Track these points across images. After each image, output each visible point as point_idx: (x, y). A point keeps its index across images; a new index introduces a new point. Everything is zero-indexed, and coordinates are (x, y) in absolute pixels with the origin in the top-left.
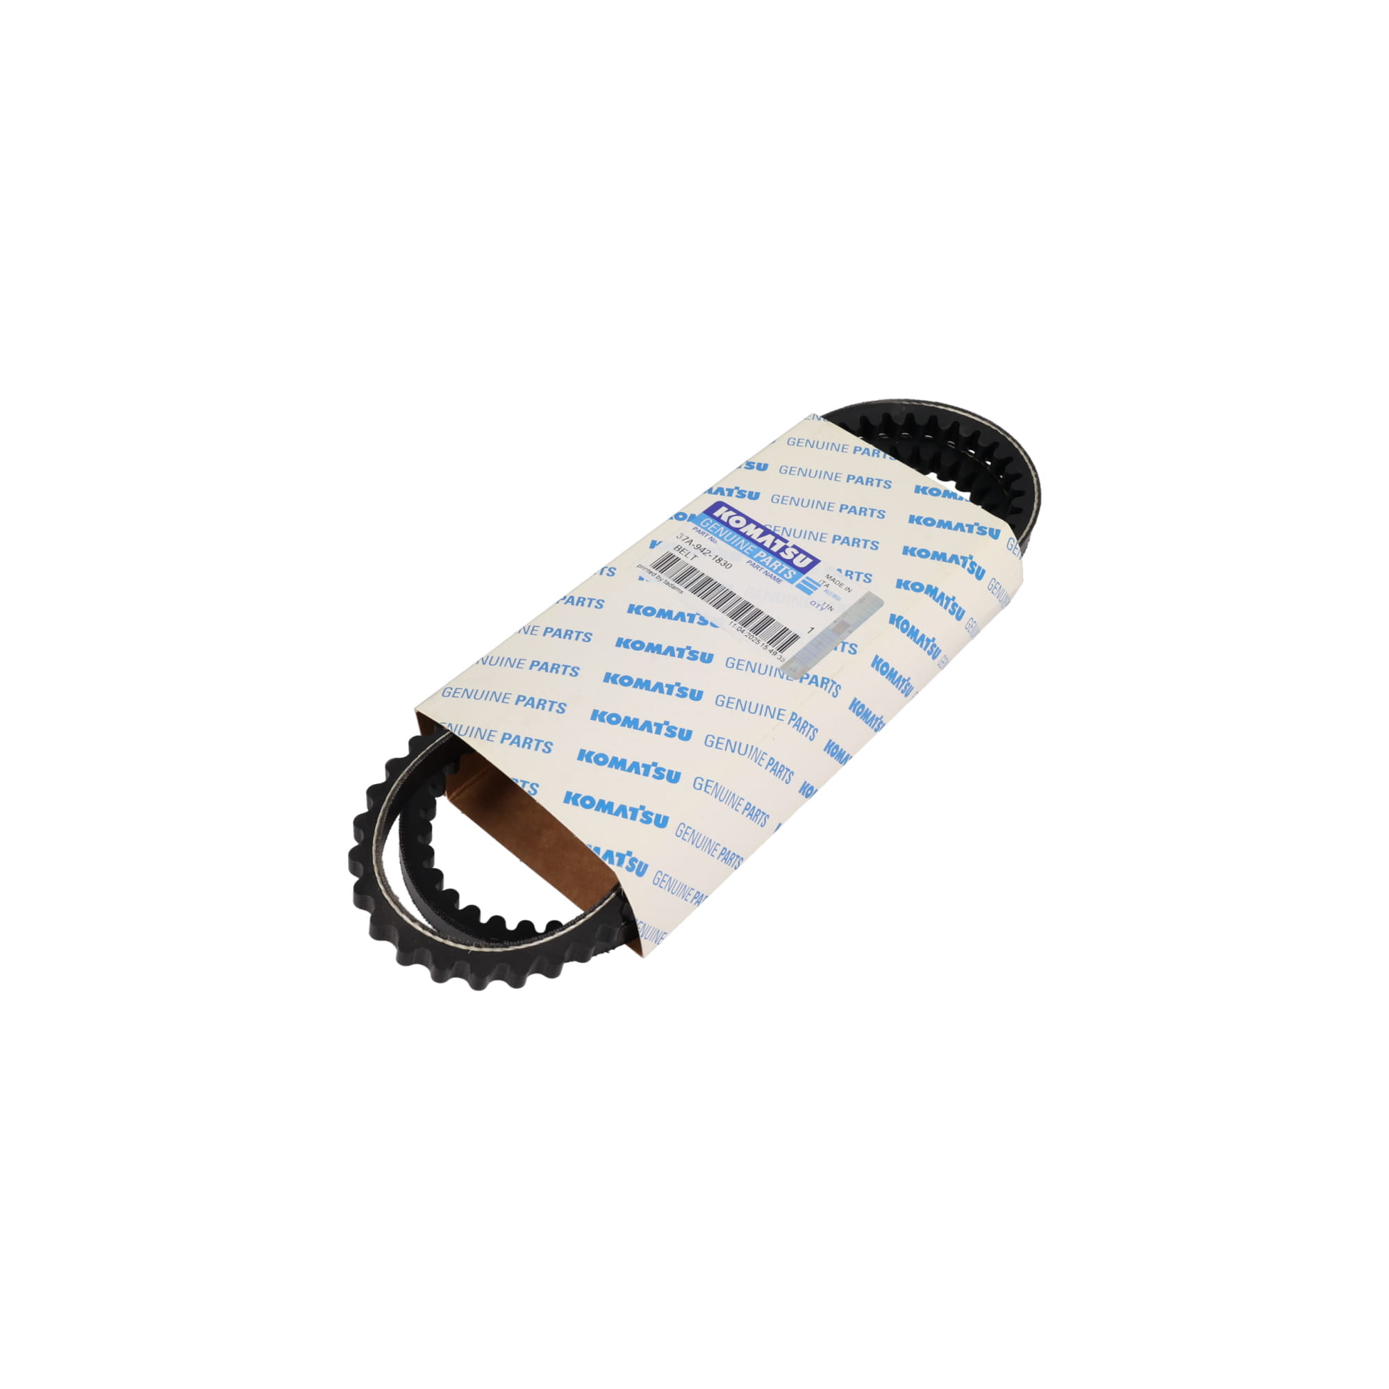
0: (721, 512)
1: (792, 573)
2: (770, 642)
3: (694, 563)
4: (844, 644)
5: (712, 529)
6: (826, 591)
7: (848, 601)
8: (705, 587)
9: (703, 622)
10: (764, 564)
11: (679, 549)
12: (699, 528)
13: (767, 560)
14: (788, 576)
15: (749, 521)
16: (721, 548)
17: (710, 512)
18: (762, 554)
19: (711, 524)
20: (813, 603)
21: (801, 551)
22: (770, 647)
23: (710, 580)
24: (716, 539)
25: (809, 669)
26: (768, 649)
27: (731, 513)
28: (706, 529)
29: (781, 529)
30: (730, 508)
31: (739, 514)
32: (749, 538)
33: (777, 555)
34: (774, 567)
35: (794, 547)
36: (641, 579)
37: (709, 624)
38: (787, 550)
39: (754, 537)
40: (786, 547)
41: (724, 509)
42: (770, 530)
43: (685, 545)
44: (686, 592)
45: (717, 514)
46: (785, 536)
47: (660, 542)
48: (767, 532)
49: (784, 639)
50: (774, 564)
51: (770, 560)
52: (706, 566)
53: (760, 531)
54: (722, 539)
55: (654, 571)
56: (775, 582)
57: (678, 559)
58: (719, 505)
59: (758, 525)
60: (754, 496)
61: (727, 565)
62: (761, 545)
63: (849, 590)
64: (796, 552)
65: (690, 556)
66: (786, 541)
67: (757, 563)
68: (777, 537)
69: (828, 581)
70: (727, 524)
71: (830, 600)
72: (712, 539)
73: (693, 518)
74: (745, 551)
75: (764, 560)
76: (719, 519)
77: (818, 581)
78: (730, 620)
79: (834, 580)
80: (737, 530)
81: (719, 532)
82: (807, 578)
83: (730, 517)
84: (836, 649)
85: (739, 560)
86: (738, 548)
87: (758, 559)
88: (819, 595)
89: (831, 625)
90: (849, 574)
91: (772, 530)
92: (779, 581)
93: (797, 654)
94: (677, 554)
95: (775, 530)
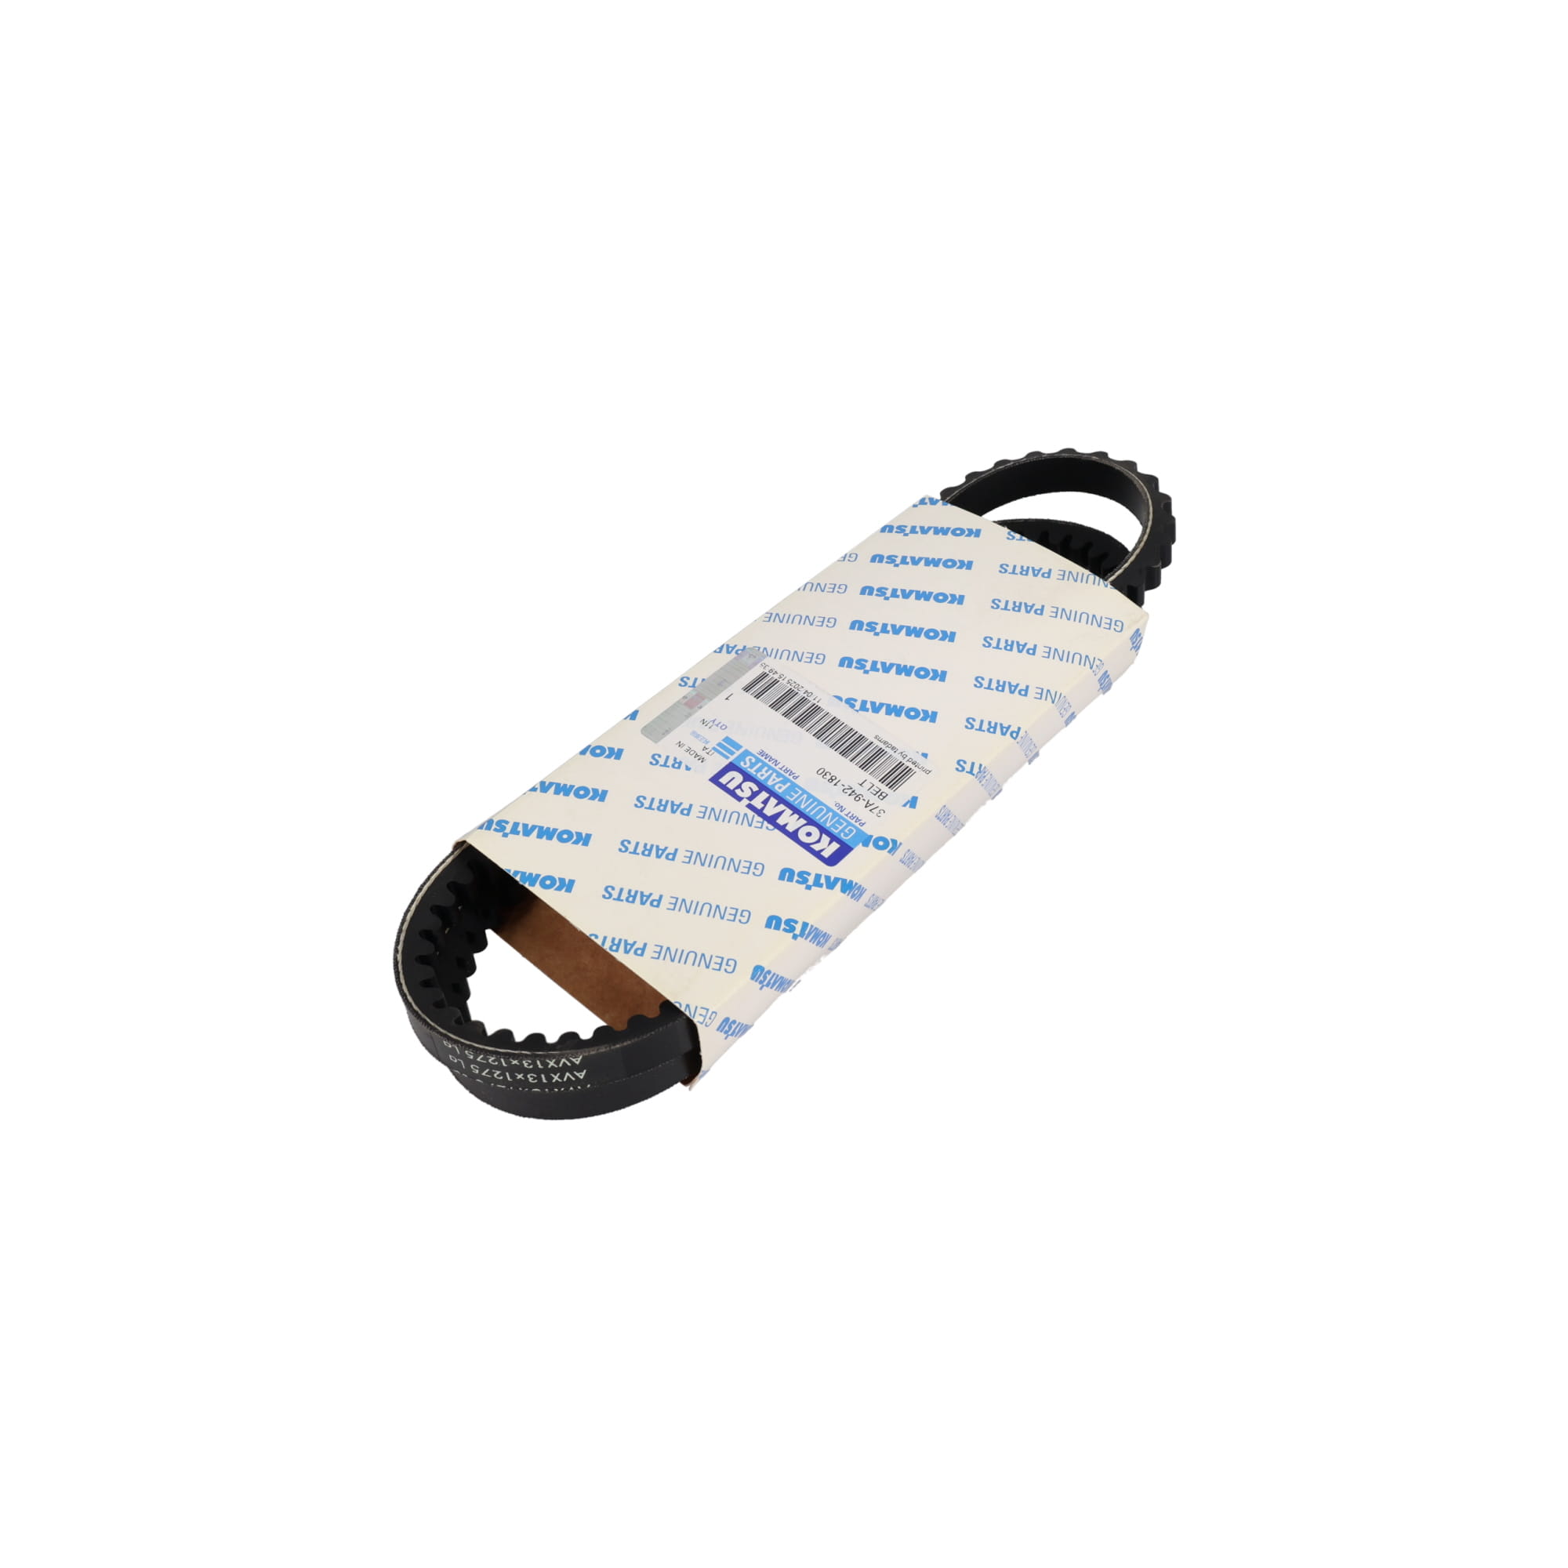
0: (829, 849)
1: (745, 764)
2: (776, 682)
3: (863, 775)
4: (693, 686)
5: (841, 824)
6: (707, 742)
7: (682, 732)
8: (849, 744)
9: (850, 702)
10: (779, 775)
11: (882, 796)
12: (857, 824)
13: (774, 780)
14: (750, 760)
15: (794, 836)
16: (830, 796)
17: (844, 850)
18: (780, 788)
19: (842, 831)
20: (724, 727)
21: (732, 793)
22: (776, 677)
23: (843, 753)
24: (835, 809)
25: (735, 658)
26: (778, 675)
27: (816, 847)
28: (849, 824)
29: (755, 824)
30: (818, 854)
31: (807, 847)
32: (795, 810)
33: (762, 787)
34: (767, 772)
35: (740, 799)
36: (925, 755)
37: (844, 699)
38: (749, 794)
39: (789, 812)
40: (751, 798)
41: (826, 854)
42: (769, 822)
43: (874, 799)
44: (871, 738)
45: (835, 846)
46: (751, 813)
47: (905, 805)
48: (772, 820)
49: (760, 687)
50: (766, 775)
51: (771, 779)
52: (848, 771)
53: (781, 821)
54: (829, 810)
55: (911, 766)
56: (767, 752)
57: (882, 780)
58: (832, 861)
59: (782, 829)
60: (786, 874)
61: (823, 773)
62: (781, 800)
63: (680, 744)
64: (738, 792)
65: (867, 785)
66: (750, 807)
67: (787, 776)
68: (760, 812)
69: (703, 754)
70: (823, 830)
71: (704, 731)
72: (841, 808)
73: (866, 840)
74: (800, 792)
75: (778, 780)
76: (834, 838)
77: (716, 753)
78: (819, 705)
79: (697, 755)
80: (811, 822)
81: (831, 820)
82: (727, 758)
83: (819, 841)
84: (703, 680)
85: (809, 781)
86: (810, 796)
87: (784, 782)
88: (715, 737)
89: (706, 704)
90: (677, 764)
91: (765, 823)
92: (762, 753)
93: (747, 671)
94: (884, 788)
95: (763, 823)
